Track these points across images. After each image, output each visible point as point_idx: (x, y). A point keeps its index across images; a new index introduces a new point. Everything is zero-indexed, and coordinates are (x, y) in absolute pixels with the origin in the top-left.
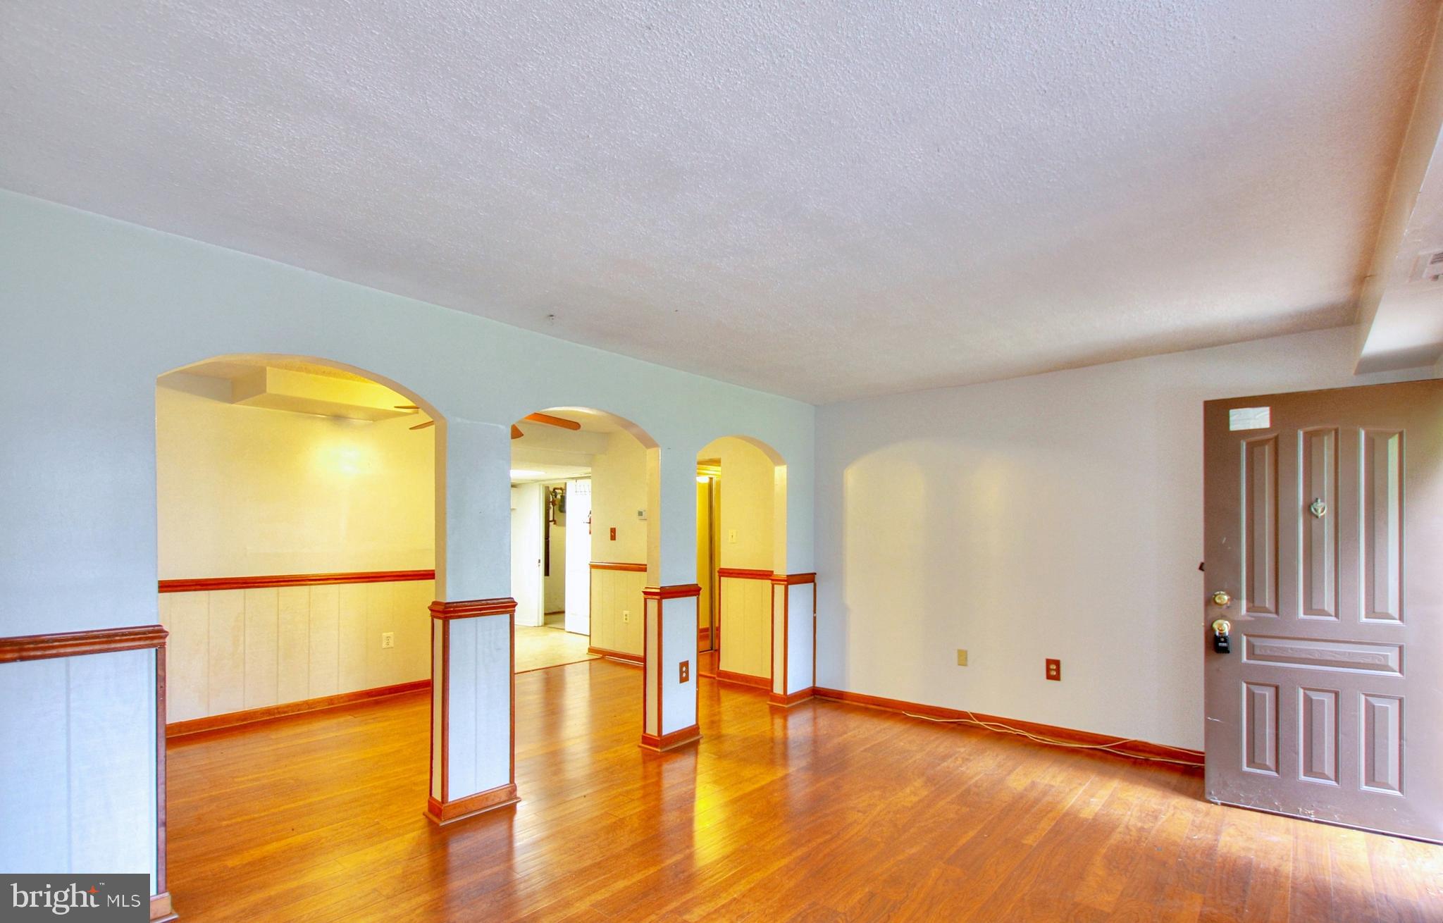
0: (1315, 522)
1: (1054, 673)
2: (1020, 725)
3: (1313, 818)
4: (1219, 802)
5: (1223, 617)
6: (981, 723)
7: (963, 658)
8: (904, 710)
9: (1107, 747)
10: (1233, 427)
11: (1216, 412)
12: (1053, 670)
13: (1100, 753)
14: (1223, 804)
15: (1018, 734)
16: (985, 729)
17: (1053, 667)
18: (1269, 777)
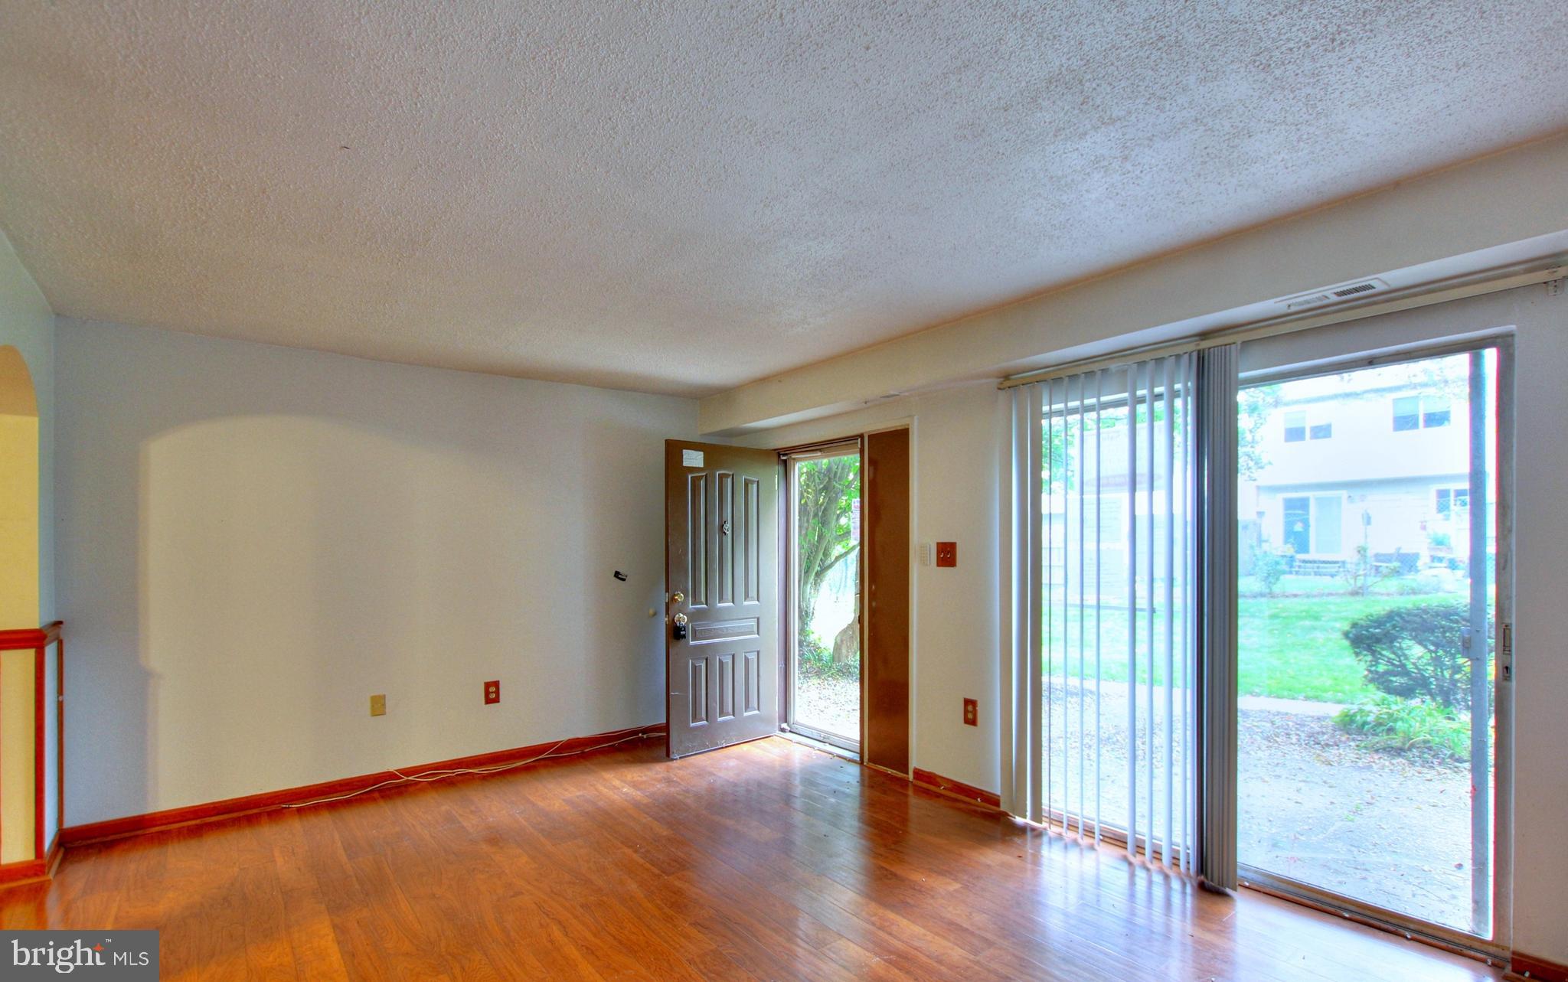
0: (724, 537)
1: (493, 696)
2: (456, 764)
3: (724, 745)
4: (678, 757)
5: (681, 612)
6: (410, 778)
7: (378, 706)
8: (283, 803)
9: (549, 754)
10: (685, 464)
11: (674, 450)
12: (492, 693)
13: (542, 762)
14: (680, 758)
15: (457, 775)
16: (417, 783)
17: (492, 689)
18: (703, 726)
